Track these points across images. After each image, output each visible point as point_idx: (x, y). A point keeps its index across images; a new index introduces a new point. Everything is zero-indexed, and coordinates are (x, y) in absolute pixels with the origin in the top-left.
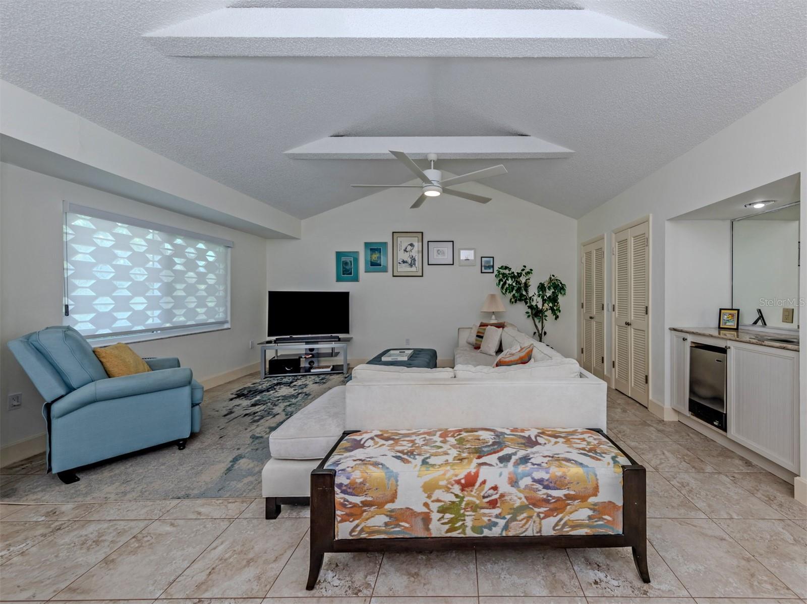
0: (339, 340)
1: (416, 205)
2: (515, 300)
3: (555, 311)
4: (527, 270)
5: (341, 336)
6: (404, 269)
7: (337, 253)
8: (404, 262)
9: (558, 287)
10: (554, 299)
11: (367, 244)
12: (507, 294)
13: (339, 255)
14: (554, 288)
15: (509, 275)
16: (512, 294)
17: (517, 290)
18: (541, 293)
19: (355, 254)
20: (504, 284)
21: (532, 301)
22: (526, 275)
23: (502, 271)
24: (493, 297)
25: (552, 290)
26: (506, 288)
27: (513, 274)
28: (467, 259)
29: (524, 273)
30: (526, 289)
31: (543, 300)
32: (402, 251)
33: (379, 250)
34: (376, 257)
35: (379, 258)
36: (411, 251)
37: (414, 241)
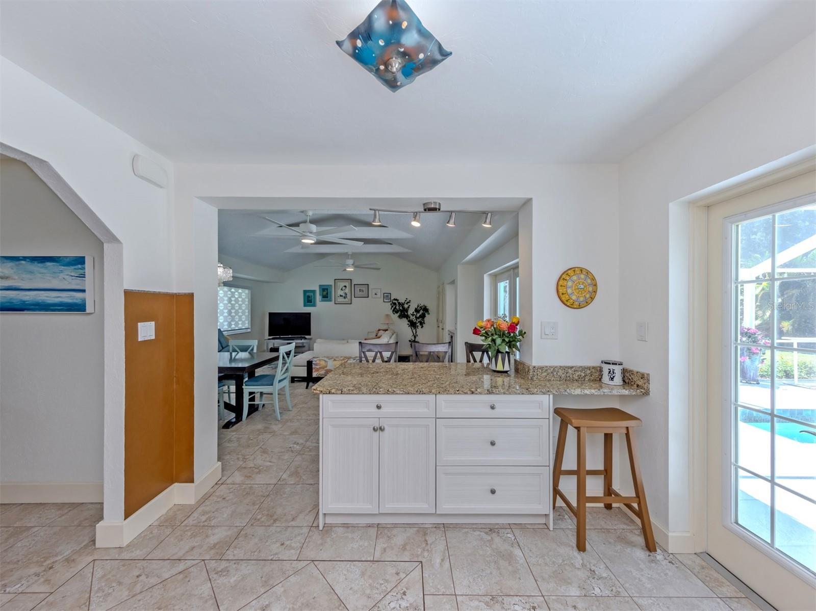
0: (306, 338)
1: (344, 270)
2: (400, 317)
3: (422, 324)
4: (408, 301)
5: (307, 337)
6: (341, 300)
7: (304, 291)
8: (341, 296)
9: (426, 310)
10: (423, 316)
11: (320, 286)
12: (396, 314)
13: (305, 292)
14: (423, 310)
15: (397, 304)
16: (398, 314)
17: (402, 311)
18: (415, 313)
19: (314, 292)
20: (394, 309)
21: (410, 317)
22: (407, 304)
23: (394, 301)
24: (387, 316)
25: (421, 312)
26: (395, 311)
27: (399, 303)
28: (376, 294)
29: (406, 302)
30: (407, 311)
31: (416, 317)
32: (340, 290)
33: (327, 289)
34: (326, 293)
35: (327, 293)
36: (345, 290)
37: (347, 284)
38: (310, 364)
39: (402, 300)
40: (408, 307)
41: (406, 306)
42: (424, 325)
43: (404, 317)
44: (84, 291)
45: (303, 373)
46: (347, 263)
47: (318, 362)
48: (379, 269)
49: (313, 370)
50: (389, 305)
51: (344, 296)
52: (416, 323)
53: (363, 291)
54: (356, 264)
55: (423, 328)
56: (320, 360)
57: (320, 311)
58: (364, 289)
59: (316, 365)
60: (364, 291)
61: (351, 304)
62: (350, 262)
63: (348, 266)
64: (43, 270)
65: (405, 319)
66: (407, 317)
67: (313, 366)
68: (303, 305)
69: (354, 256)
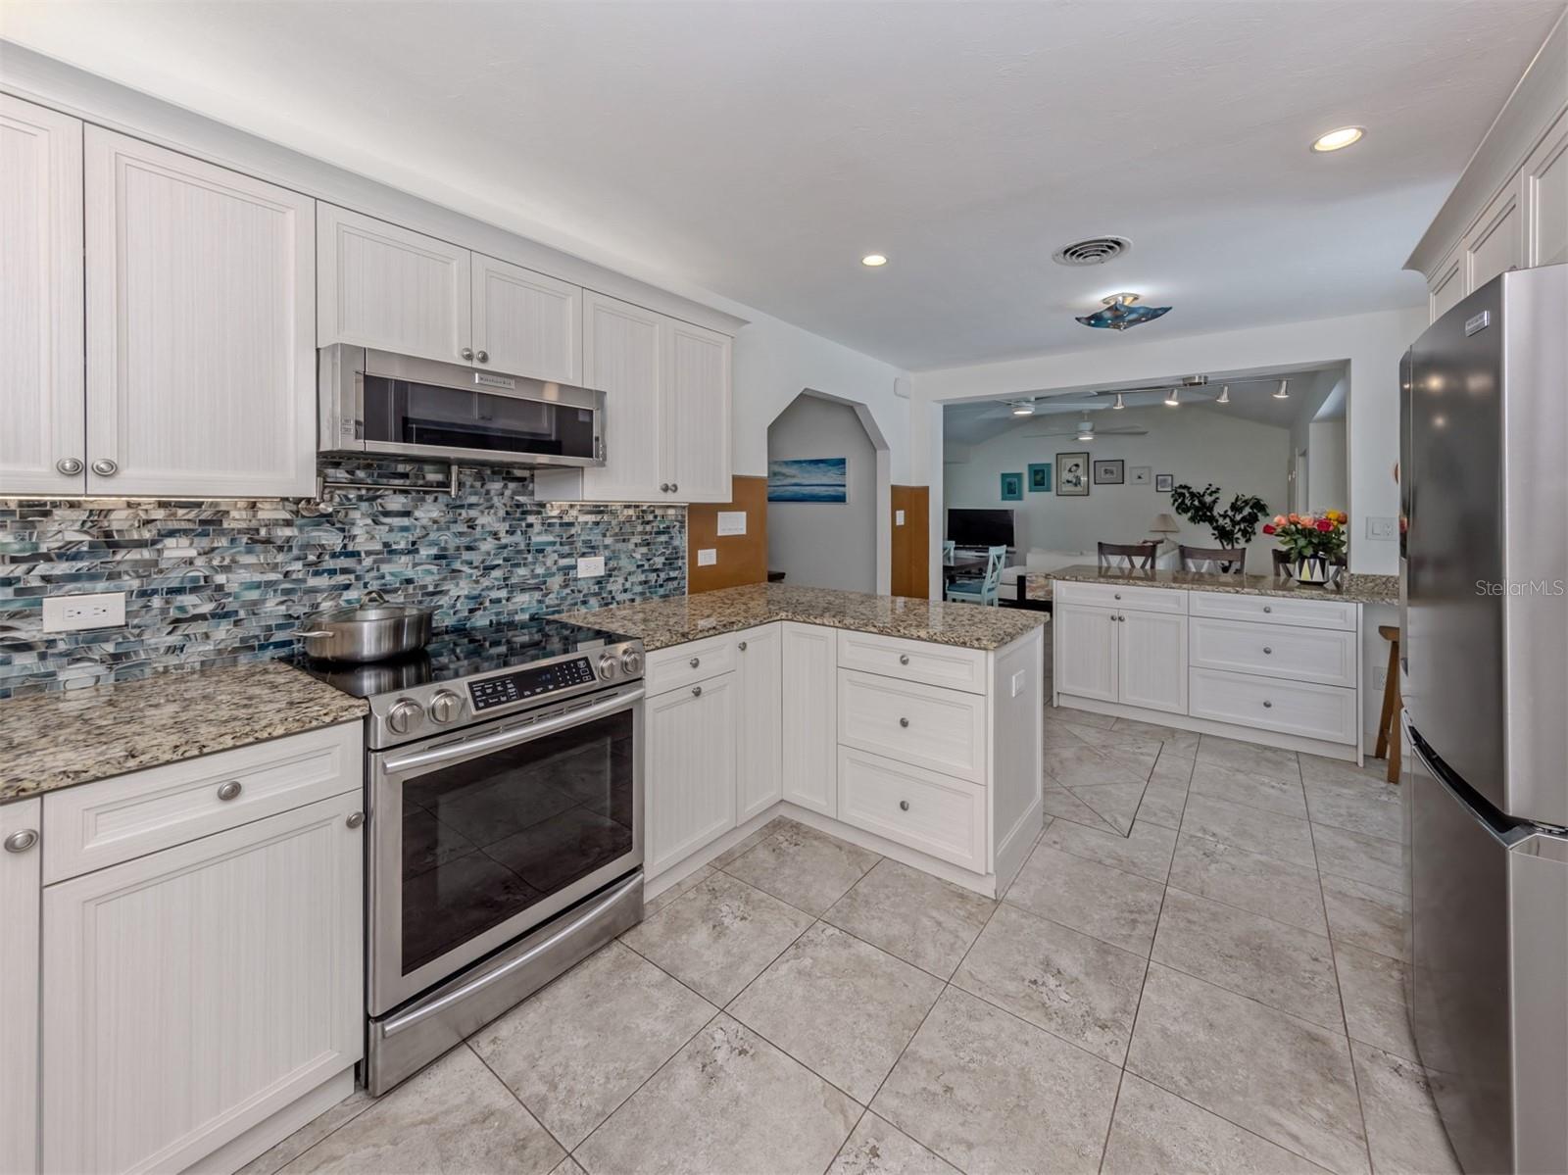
0: (1010, 546)
2: (1195, 520)
3: (1247, 534)
4: (1213, 489)
6: (1068, 489)
7: (1002, 474)
9: (1259, 506)
10: (1251, 520)
11: (1030, 466)
12: (1184, 515)
13: (1004, 476)
14: (1251, 508)
15: (1187, 495)
16: (1190, 514)
17: (1197, 509)
18: (1230, 513)
19: (1019, 476)
20: (1179, 504)
21: (1217, 521)
22: (1211, 495)
23: (1179, 490)
24: (1164, 517)
25: (1247, 511)
26: (1182, 508)
27: (1193, 495)
28: (1140, 477)
29: (1208, 492)
30: (1211, 509)
31: (1232, 520)
32: (1067, 471)
33: (1043, 471)
34: (1040, 478)
35: (1043, 478)
36: (1076, 471)
37: (1080, 461)
38: (1021, 581)
39: (1198, 487)
40: (1215, 502)
41: (1208, 499)
42: (1253, 537)
43: (1204, 521)
44: (844, 486)
45: (1012, 594)
46: (1081, 429)
47: (1034, 578)
48: (1144, 433)
49: (1027, 590)
50: (1168, 499)
51: (1074, 481)
52: (1232, 533)
53: (1112, 472)
54: (1097, 429)
55: (1251, 543)
56: (1037, 576)
57: (1029, 506)
58: (1114, 469)
59: (1031, 582)
60: (1115, 472)
61: (1088, 495)
62: (1087, 426)
63: (1082, 432)
64: (817, 470)
65: (1207, 524)
66: (1211, 520)
67: (1027, 584)
68: (1000, 498)
69: (1093, 414)
